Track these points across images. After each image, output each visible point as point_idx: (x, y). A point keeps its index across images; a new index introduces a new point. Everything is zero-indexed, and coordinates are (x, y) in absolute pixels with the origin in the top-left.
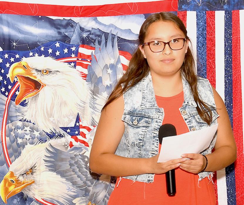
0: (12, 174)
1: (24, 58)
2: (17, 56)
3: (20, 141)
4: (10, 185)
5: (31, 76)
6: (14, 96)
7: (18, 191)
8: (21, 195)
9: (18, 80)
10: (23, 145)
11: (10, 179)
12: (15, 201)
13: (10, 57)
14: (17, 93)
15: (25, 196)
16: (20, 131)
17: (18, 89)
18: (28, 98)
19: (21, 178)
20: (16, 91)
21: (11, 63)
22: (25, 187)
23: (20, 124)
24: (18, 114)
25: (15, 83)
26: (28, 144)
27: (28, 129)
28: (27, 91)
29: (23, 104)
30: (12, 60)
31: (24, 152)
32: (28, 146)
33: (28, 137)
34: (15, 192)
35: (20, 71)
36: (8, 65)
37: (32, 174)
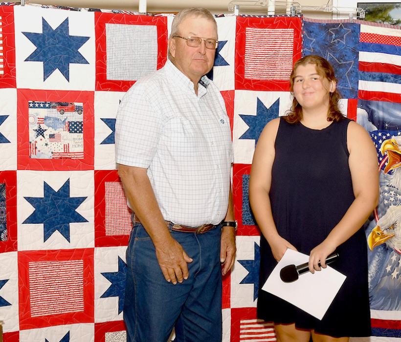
0: (379, 229)
1: (393, 137)
2: (388, 135)
3: (386, 202)
4: (376, 237)
5: (398, 151)
6: (384, 166)
7: (383, 242)
8: (384, 245)
9: (388, 154)
10: (388, 206)
11: (377, 232)
12: (379, 250)
13: (382, 135)
14: (386, 164)
15: (387, 247)
16: (386, 194)
17: (387, 161)
18: (394, 168)
19: (385, 232)
20: (385, 162)
21: (383, 140)
22: (387, 239)
23: (386, 188)
24: (386, 181)
25: (385, 156)
26: (392, 205)
27: (392, 193)
28: (394, 163)
29: (390, 173)
30: (384, 137)
31: (388, 210)
32: (392, 207)
33: (392, 199)
34: (380, 242)
35: (389, 147)
36: (380, 142)
37: (393, 229)
